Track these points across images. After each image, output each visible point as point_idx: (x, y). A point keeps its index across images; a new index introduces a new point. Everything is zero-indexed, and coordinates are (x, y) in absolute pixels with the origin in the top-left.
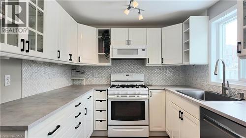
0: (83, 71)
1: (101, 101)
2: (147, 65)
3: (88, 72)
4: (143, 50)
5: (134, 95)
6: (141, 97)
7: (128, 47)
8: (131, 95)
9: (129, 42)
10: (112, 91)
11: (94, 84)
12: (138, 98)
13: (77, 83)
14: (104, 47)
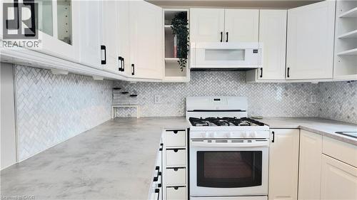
0: (134, 91)
1: (176, 150)
2: (258, 80)
3: (144, 93)
4: (255, 51)
5: (241, 140)
6: (254, 143)
7: (224, 45)
8: (235, 140)
9: (224, 37)
10: (197, 131)
11: (155, 115)
12: (249, 144)
13: (124, 114)
14: (175, 46)
